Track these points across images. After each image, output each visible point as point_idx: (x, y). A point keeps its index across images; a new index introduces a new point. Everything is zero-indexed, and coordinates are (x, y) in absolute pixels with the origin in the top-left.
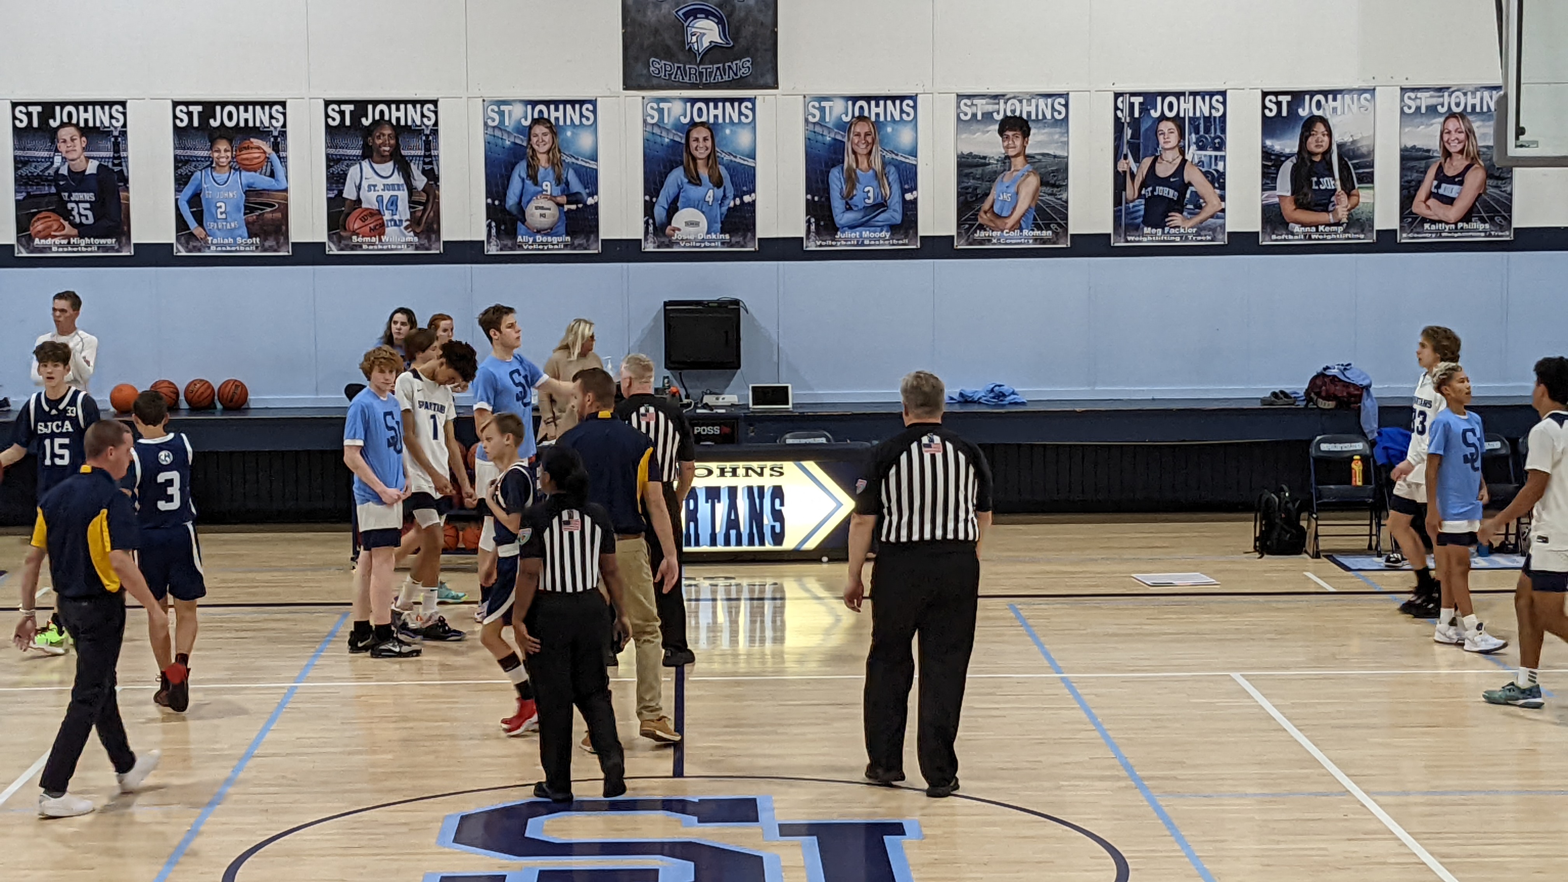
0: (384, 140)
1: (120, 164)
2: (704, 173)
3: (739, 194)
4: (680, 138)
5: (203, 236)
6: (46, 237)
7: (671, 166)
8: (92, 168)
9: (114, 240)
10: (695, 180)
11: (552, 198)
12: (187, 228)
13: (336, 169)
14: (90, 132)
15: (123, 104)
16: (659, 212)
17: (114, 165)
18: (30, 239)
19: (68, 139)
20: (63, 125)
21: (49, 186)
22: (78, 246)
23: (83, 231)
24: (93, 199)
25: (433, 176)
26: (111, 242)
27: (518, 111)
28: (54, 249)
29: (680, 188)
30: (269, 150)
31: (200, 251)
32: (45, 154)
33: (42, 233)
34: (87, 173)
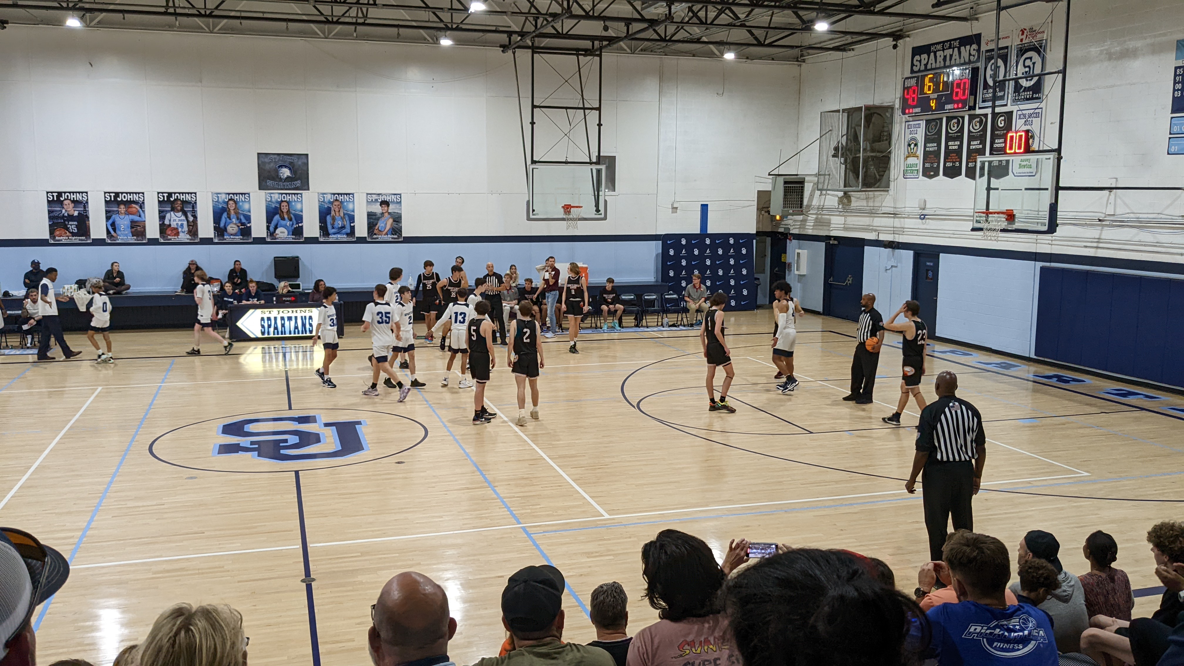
0: (178, 206)
2: (286, 217)
3: (298, 223)
4: (278, 206)
5: (116, 236)
6: (60, 237)
7: (275, 214)
8: (76, 214)
9: (85, 237)
10: (283, 219)
11: (235, 224)
12: (110, 233)
13: (162, 214)
15: (88, 193)
16: (272, 229)
17: (84, 213)
18: (55, 237)
19: (67, 204)
20: (64, 199)
21: (61, 219)
23: (73, 234)
24: (79, 224)
25: (195, 217)
26: (83, 238)
27: (224, 196)
28: (63, 240)
29: (278, 221)
30: (138, 208)
31: (115, 241)
33: (58, 234)
34: (74, 215)
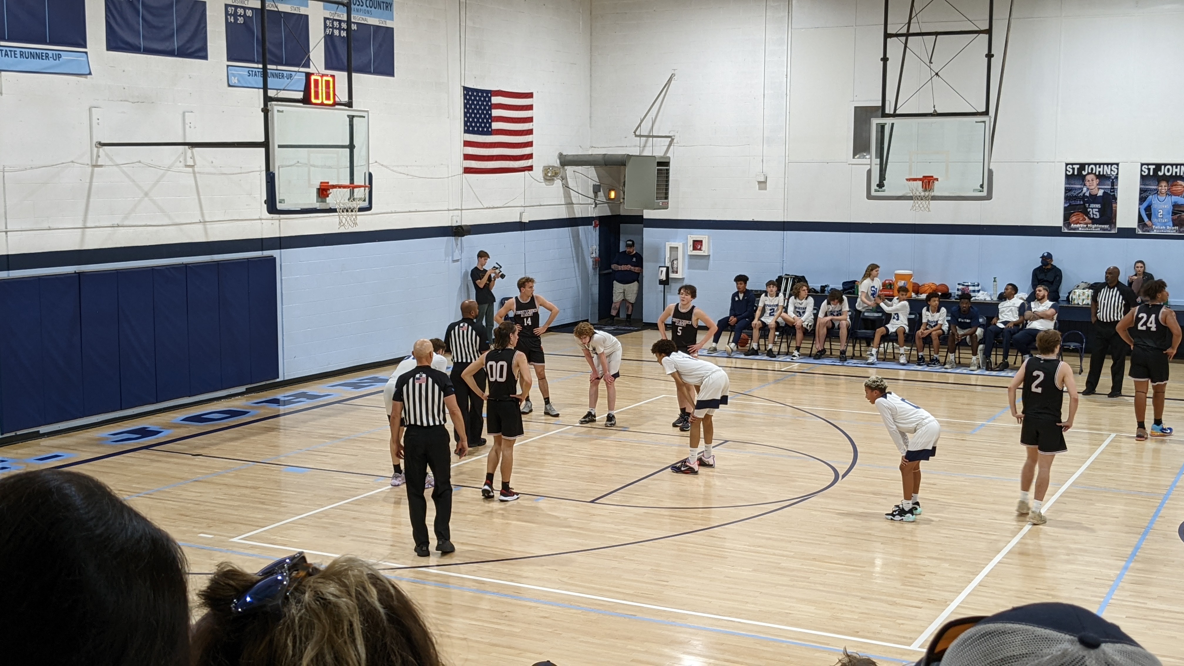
1: (1114, 192)
5: (1151, 225)
6: (1077, 224)
8: (1100, 193)
9: (1108, 226)
12: (1143, 221)
14: (1102, 178)
15: (1117, 164)
17: (1111, 192)
18: (1070, 224)
19: (1090, 180)
20: (1088, 173)
21: (1080, 201)
22: (1091, 228)
23: (1094, 221)
24: (1100, 207)
26: (1106, 226)
28: (1080, 229)
31: (1148, 232)
32: (1079, 186)
33: (1077, 222)
34: (1098, 195)
